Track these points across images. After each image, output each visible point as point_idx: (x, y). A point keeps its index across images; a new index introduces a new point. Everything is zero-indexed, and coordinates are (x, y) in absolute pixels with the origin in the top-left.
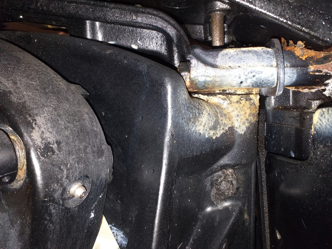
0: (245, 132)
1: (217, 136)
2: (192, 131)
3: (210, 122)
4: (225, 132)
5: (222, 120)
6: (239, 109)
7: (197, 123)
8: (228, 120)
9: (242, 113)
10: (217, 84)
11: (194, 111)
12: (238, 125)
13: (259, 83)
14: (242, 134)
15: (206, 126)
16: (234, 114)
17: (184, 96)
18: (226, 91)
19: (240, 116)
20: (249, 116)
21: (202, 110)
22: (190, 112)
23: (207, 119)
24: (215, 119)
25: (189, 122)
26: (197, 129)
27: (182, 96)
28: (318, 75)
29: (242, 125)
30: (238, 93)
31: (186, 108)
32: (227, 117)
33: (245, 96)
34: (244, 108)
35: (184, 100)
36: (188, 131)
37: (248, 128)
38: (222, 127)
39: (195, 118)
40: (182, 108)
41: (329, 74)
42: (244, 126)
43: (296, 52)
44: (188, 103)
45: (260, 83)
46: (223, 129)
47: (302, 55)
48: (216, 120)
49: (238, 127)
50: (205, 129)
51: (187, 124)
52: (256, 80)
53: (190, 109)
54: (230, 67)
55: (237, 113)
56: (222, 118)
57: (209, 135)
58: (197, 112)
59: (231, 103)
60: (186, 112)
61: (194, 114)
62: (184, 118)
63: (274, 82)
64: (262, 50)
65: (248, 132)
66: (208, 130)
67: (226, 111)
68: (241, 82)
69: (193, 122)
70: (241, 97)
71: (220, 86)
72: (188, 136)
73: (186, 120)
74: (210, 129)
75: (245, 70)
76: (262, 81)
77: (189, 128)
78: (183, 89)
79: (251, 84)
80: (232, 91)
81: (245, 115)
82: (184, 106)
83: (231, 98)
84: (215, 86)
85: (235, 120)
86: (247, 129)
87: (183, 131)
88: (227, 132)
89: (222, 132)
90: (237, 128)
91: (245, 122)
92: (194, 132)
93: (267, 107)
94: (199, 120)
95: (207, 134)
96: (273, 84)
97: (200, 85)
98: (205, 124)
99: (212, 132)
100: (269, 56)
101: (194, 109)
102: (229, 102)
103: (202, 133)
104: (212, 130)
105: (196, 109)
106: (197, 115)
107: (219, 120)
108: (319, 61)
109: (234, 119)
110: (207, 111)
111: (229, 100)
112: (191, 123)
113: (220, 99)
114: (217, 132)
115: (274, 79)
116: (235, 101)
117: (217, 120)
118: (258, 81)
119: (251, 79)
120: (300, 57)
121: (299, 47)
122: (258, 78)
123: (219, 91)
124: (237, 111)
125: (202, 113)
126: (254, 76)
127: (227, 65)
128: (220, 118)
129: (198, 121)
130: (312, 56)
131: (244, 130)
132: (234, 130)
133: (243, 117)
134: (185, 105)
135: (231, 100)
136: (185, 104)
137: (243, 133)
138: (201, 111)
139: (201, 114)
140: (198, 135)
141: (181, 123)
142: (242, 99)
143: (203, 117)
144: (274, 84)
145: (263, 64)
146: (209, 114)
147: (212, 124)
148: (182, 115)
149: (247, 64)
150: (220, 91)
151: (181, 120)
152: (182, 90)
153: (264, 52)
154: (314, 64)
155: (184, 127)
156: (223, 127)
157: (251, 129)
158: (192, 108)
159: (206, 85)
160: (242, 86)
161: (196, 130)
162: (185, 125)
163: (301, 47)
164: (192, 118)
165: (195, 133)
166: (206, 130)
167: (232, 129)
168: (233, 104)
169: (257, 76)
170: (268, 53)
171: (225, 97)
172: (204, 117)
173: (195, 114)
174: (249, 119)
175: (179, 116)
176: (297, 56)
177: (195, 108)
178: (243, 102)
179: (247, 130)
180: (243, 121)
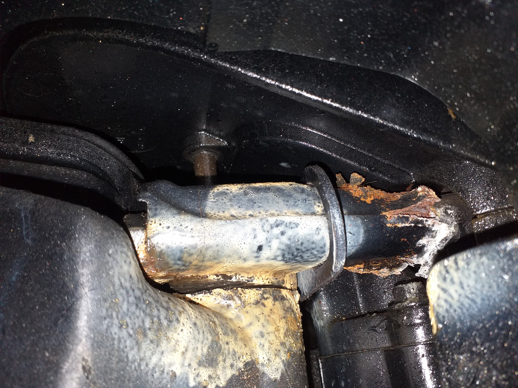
0: (282, 374)
1: (218, 383)
2: (151, 366)
3: (199, 346)
4: (237, 374)
5: (227, 343)
6: (262, 318)
7: (164, 345)
8: (241, 344)
9: (271, 328)
10: (209, 253)
11: (155, 312)
12: (266, 358)
13: (294, 250)
14: (276, 380)
15: (189, 355)
16: (253, 331)
17: (125, 268)
18: (231, 278)
19: (266, 336)
20: (286, 335)
21: (177, 313)
22: (144, 312)
23: (191, 336)
24: (210, 338)
25: (140, 337)
26: (166, 360)
27: (121, 267)
28: (402, 228)
29: (273, 357)
30: (256, 282)
31: (132, 299)
32: (239, 337)
33: (271, 290)
34: (273, 316)
35: (127, 277)
36: (139, 365)
37: (287, 365)
38: (229, 361)
39: (159, 330)
40: (121, 298)
41: (420, 225)
42: (278, 360)
43: (351, 191)
44: (139, 289)
45: (297, 249)
46: (232, 366)
47: (365, 196)
48: (213, 341)
49: (267, 361)
50: (186, 364)
51: (134, 342)
52: (288, 242)
53: (144, 306)
54: (232, 216)
55: (260, 329)
56: (226, 339)
57: (198, 379)
58: (165, 315)
59: (244, 304)
60: (133, 308)
61: (155, 319)
62: (127, 325)
63: (325, 245)
64: (291, 186)
65: (289, 376)
66: (195, 365)
67: (235, 325)
68: (260, 248)
69: (152, 342)
70: (264, 292)
71: (215, 259)
72: (138, 378)
73: (131, 332)
74: (200, 364)
75: (264, 221)
76: (300, 243)
77: (142, 355)
78: (125, 249)
79: (279, 253)
80: (243, 278)
81: (276, 333)
82: (127, 292)
83: (243, 295)
84: (206, 259)
85: (257, 346)
86: (285, 366)
87: (123, 360)
88: (241, 374)
89: (230, 373)
90: (263, 365)
91: (279, 351)
92: (157, 370)
93: (318, 323)
94: (170, 337)
95: (191, 377)
96: (322, 250)
97: (172, 257)
98: (186, 350)
99: (205, 373)
100: (304, 196)
101: (156, 306)
102: (239, 302)
103: (178, 373)
104: (205, 367)
105: (161, 309)
106: (165, 323)
107: (221, 342)
108: (396, 205)
109: (256, 342)
110: (189, 316)
111: (240, 298)
112: (148, 342)
113: (219, 299)
114: (219, 372)
115: (323, 238)
116: (252, 301)
117: (216, 341)
118: (293, 245)
119: (278, 240)
120: (362, 199)
121: (355, 183)
122: (292, 238)
123: (215, 277)
124: (260, 324)
125: (178, 320)
126: (283, 233)
127: (226, 212)
128: (223, 339)
129: (168, 339)
130: (381, 198)
131: (280, 370)
132: (258, 370)
133: (272, 337)
134: (131, 292)
135: (243, 299)
136: (129, 288)
137: (279, 378)
138: (174, 314)
139: (175, 323)
140: (169, 379)
141: (116, 337)
142: (265, 296)
143: (179, 331)
144: (324, 252)
145: (297, 210)
146: (195, 324)
147: (205, 350)
148: (120, 316)
149: (267, 211)
150: (217, 276)
151: (115, 330)
152: (122, 252)
153: (295, 189)
154: (390, 210)
155: (126, 350)
156: (231, 361)
157: (293, 367)
158: (150, 302)
159: (186, 255)
160: (261, 258)
161: (162, 363)
162: (128, 343)
163: (359, 183)
164: (150, 329)
165: (159, 371)
166: (189, 365)
167: (251, 366)
168: (248, 308)
169: (290, 233)
170: (303, 191)
171: (231, 293)
172: (182, 330)
173: (159, 319)
174: (288, 343)
175: (111, 317)
176: (356, 197)
177: (158, 305)
178: (269, 303)
179: (286, 370)
180: (274, 347)
